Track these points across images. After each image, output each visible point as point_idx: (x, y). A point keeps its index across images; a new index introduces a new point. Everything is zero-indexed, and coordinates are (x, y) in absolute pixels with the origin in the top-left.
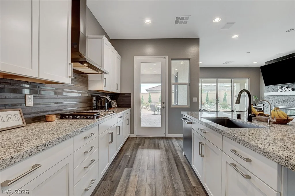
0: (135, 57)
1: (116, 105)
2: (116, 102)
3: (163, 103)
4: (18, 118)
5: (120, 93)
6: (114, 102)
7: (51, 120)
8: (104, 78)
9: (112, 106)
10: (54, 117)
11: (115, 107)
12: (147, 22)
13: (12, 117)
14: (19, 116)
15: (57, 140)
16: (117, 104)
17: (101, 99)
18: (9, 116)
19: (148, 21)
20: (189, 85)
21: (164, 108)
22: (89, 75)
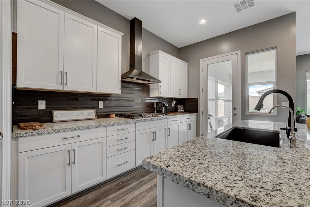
0: (201, 60)
1: (182, 110)
2: (183, 107)
3: (235, 109)
4: (93, 114)
5: (187, 98)
6: (181, 106)
7: (112, 117)
8: (160, 86)
9: (179, 110)
10: (114, 115)
11: (181, 112)
12: (202, 23)
13: (90, 114)
14: (94, 113)
15: (92, 126)
16: (184, 109)
17: (159, 104)
18: (89, 113)
19: (203, 21)
20: (276, 83)
21: (235, 115)
22: (150, 84)
